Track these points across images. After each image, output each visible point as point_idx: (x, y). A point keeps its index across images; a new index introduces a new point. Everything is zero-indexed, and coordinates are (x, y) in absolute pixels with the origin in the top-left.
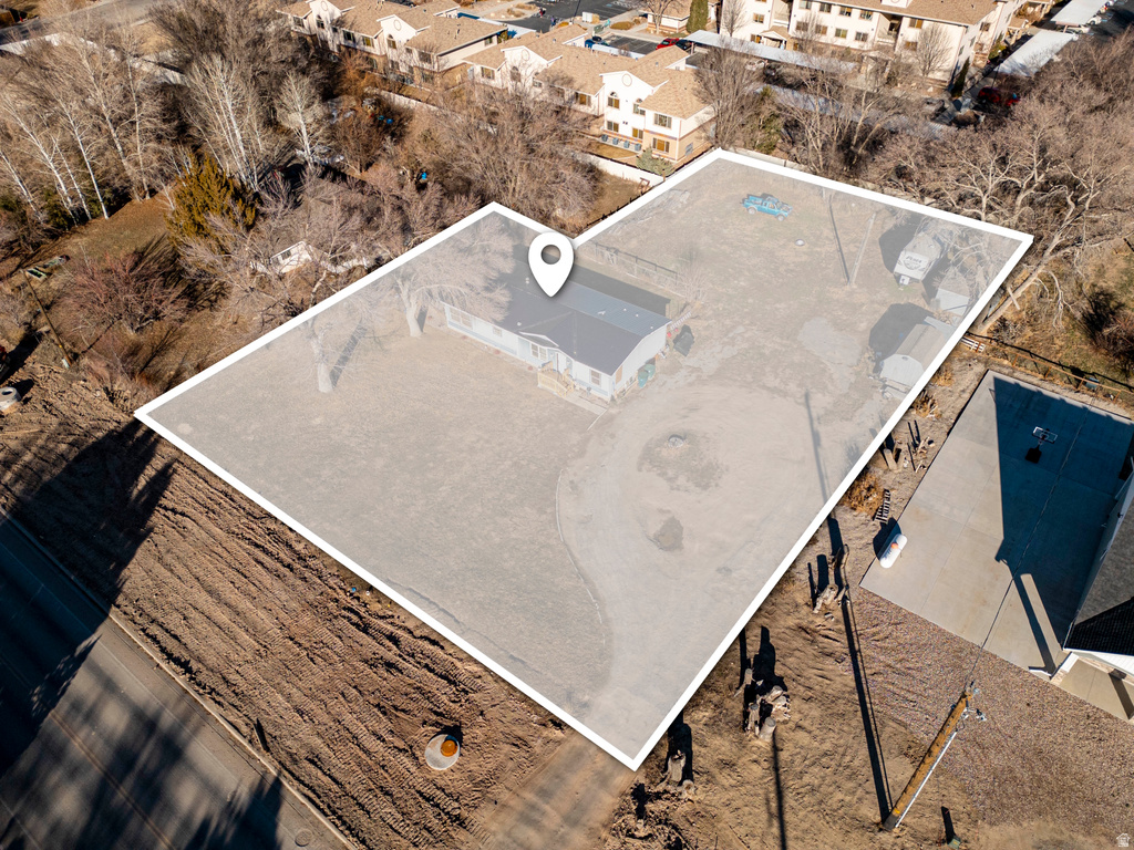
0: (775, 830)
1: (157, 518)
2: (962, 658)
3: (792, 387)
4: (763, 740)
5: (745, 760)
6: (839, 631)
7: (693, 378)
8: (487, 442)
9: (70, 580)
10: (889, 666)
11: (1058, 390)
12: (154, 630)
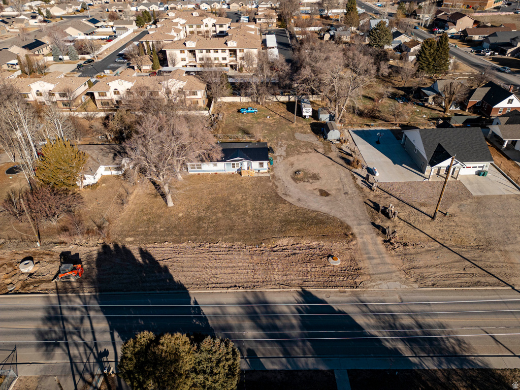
0: (418, 231)
1: (162, 264)
2: (410, 184)
3: (310, 150)
4: (396, 218)
5: (397, 223)
6: (383, 193)
7: (282, 158)
9: (158, 293)
10: (400, 193)
11: (366, 128)
12: (211, 286)
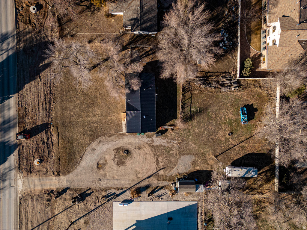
3: (161, 164)
5: (67, 201)
6: (101, 203)
7: (150, 142)
8: (99, 117)
10: (99, 213)
12: (20, 103)
